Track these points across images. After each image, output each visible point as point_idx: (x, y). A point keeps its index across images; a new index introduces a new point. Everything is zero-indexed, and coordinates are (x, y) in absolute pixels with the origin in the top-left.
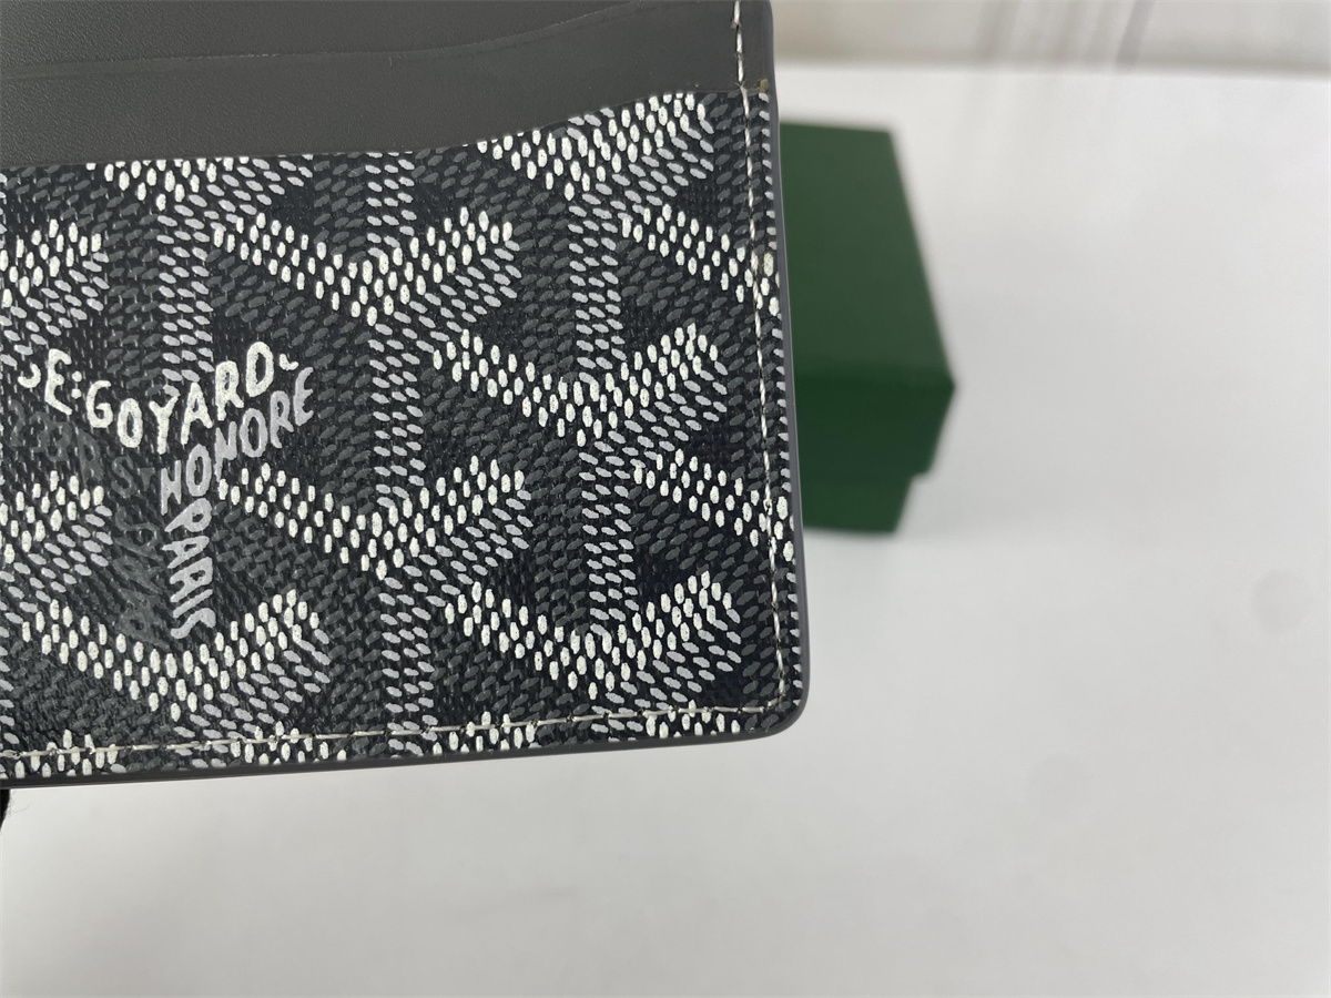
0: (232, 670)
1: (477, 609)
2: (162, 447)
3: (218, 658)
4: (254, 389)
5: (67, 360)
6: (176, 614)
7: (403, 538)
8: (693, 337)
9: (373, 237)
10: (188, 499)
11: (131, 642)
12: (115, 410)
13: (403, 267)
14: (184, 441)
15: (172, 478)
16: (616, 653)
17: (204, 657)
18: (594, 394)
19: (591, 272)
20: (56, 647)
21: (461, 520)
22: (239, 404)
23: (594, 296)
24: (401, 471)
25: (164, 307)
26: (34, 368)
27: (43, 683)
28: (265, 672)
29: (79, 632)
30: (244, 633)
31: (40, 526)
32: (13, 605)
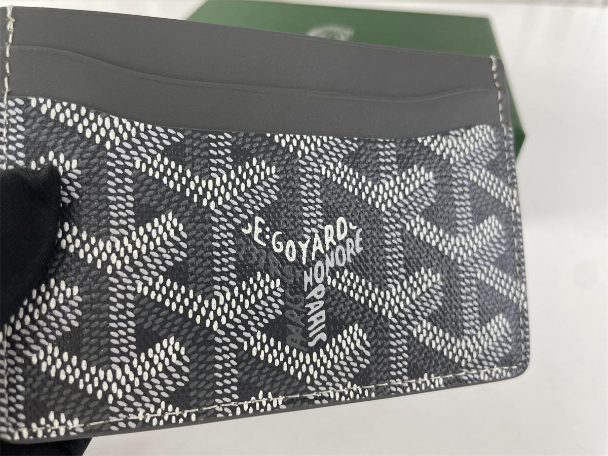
0: (332, 360)
1: (424, 331)
2: (304, 263)
3: (327, 354)
4: (340, 237)
5: (263, 222)
7: (398, 301)
8: (494, 220)
9: (382, 175)
10: (316, 284)
11: (291, 349)
12: (285, 245)
13: (394, 188)
14: (313, 259)
15: (309, 275)
16: (472, 347)
17: (322, 354)
18: (463, 242)
19: (460, 193)
20: (259, 353)
21: (419, 294)
22: (334, 243)
23: (462, 203)
24: (397, 273)
25: (303, 200)
26: (249, 225)
27: (253, 369)
28: (345, 360)
29: (269, 345)
30: (337, 343)
31: (253, 297)
32: (240, 333)
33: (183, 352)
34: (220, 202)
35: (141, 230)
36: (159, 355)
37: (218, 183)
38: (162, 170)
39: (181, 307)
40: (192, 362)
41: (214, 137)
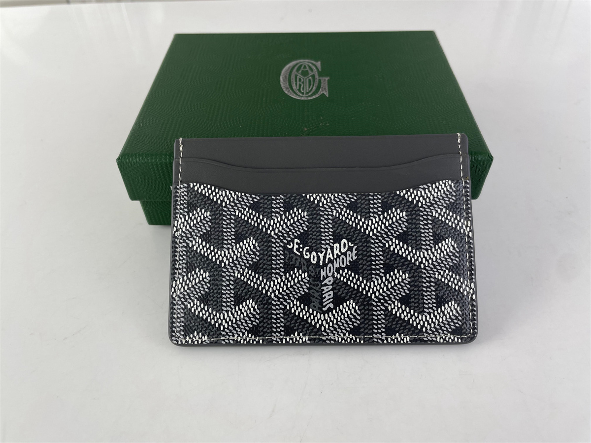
0: (337, 319)
1: (396, 307)
2: (321, 264)
3: (334, 315)
4: (343, 251)
5: (299, 242)
6: (324, 304)
7: (378, 289)
8: (450, 241)
9: (371, 214)
10: (327, 277)
11: (313, 311)
12: (310, 254)
13: (379, 222)
14: (327, 262)
15: (323, 271)
16: (430, 320)
17: (330, 315)
18: (426, 255)
19: (425, 224)
20: (295, 311)
21: (393, 285)
22: (340, 254)
23: (426, 231)
24: (378, 272)
25: (322, 230)
26: (291, 243)
27: (292, 320)
28: (344, 320)
29: (301, 308)
30: (340, 310)
31: (292, 281)
32: (285, 300)
33: (256, 308)
34: (276, 232)
35: (238, 245)
36: (245, 308)
37: (276, 222)
38: (248, 216)
39: (256, 284)
40: (261, 313)
41: (274, 198)
